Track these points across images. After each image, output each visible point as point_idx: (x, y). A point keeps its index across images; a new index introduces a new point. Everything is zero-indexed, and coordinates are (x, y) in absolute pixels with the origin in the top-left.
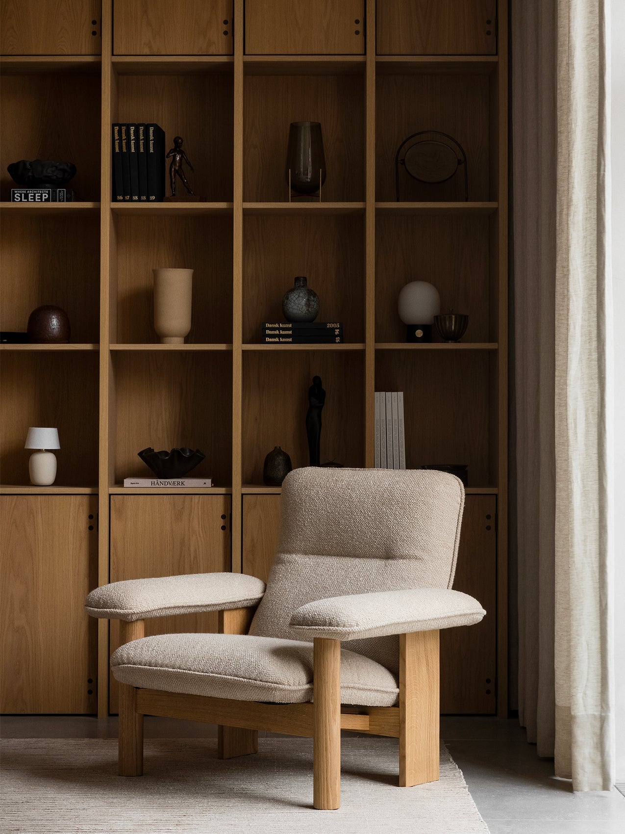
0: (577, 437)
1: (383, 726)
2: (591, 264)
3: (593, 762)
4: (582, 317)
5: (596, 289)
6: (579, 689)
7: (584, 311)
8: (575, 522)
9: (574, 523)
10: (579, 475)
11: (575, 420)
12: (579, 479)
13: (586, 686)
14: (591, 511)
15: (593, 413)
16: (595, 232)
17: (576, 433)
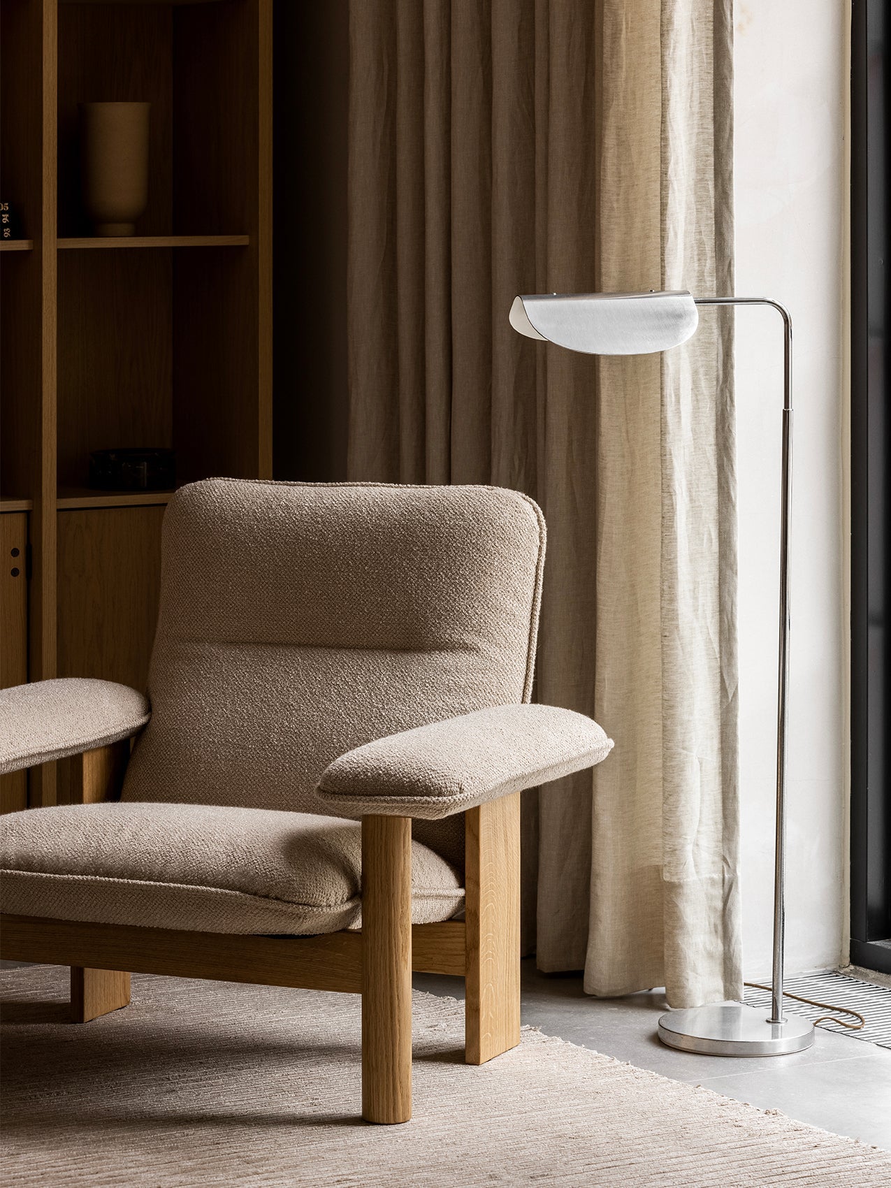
0: (680, 417)
1: (430, 956)
2: (701, 130)
3: (710, 956)
4: (686, 217)
5: (712, 172)
6: (688, 837)
7: (688, 208)
8: (679, 560)
9: (677, 563)
10: (684, 483)
11: (677, 390)
12: (684, 488)
13: (698, 831)
14: (705, 541)
15: (707, 377)
16: (711, 77)
17: (678, 411)
